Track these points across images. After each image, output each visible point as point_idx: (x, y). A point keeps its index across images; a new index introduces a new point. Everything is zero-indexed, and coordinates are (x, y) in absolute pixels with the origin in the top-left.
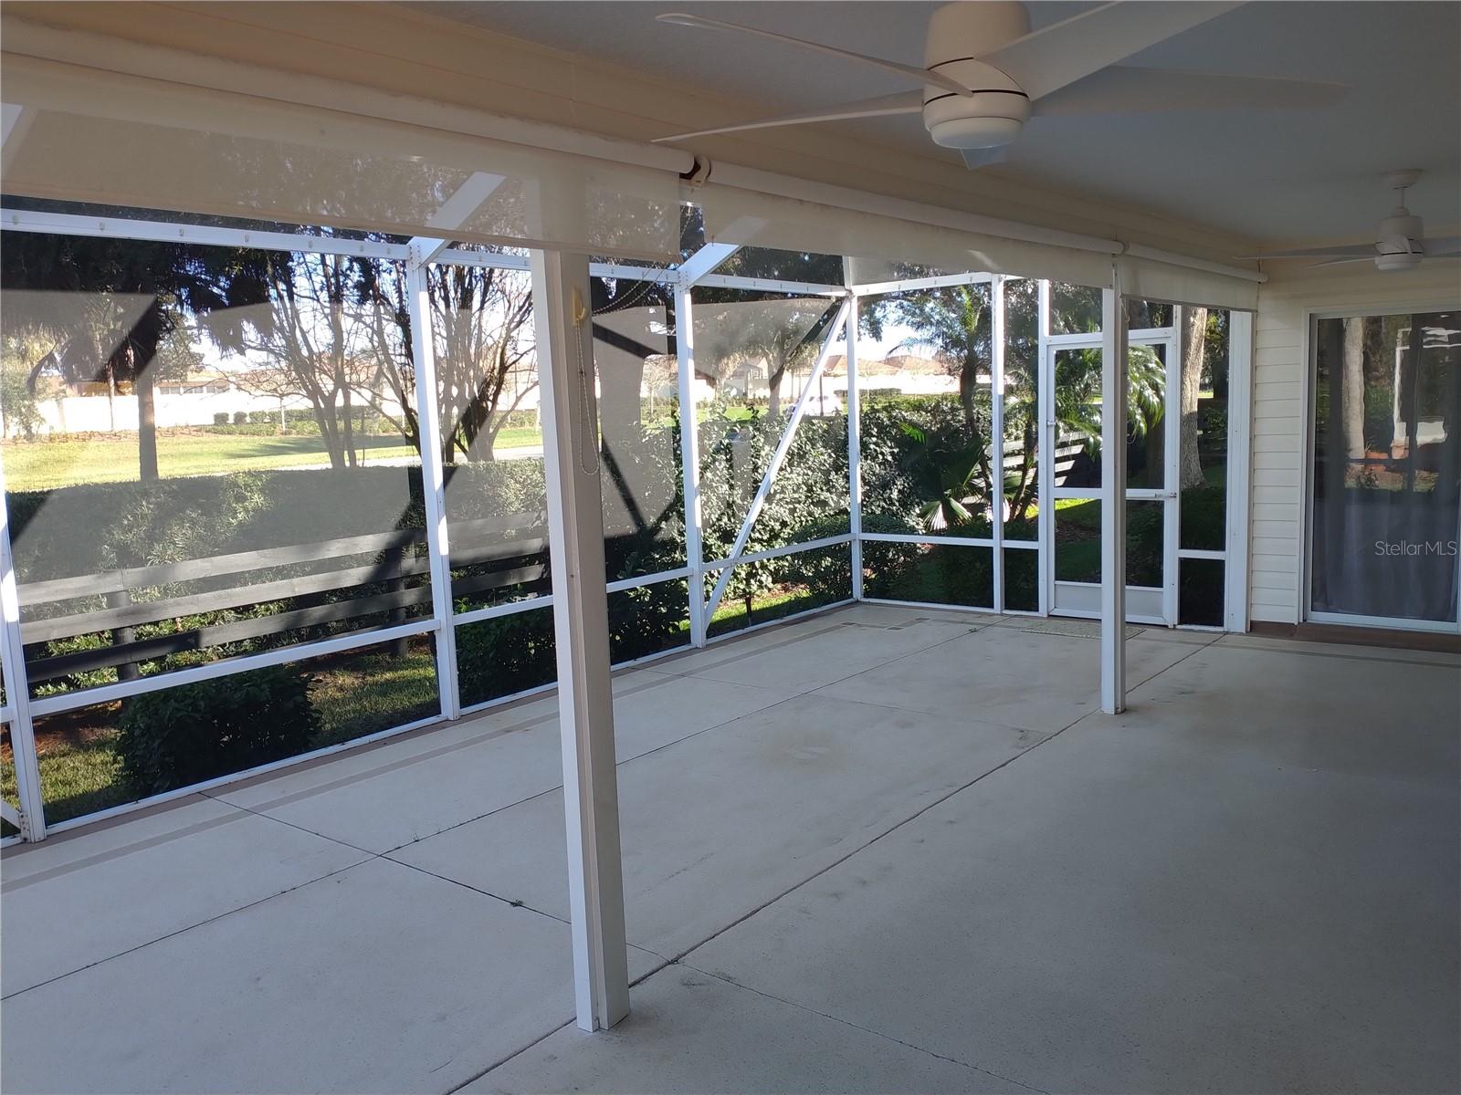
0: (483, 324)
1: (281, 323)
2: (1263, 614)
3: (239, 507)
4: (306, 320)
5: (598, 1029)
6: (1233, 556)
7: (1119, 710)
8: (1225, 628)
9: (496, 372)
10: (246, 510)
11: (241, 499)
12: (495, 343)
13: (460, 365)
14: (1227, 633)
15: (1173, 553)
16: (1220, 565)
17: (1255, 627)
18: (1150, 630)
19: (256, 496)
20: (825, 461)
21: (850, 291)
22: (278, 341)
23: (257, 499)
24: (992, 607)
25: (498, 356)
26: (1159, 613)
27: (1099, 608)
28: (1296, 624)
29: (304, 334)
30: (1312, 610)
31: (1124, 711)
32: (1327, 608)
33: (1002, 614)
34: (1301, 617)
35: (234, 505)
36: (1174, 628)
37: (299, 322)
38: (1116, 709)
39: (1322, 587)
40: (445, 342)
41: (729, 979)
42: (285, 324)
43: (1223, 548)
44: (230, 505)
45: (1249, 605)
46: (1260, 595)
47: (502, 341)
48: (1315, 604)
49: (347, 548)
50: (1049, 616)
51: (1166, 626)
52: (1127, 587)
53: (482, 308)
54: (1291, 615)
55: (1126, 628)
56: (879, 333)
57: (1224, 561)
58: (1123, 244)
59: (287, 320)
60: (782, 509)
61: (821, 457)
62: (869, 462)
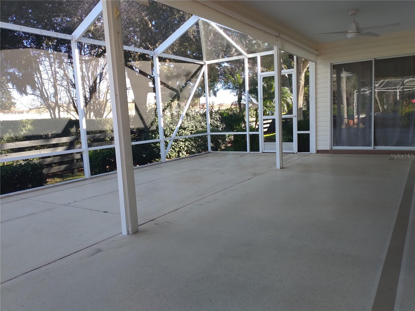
0: (100, 88)
1: (38, 86)
2: (320, 148)
3: (24, 129)
4: (46, 86)
5: (128, 234)
6: (312, 132)
7: (281, 168)
8: (310, 152)
9: (104, 102)
10: (26, 130)
11: (24, 126)
12: (104, 93)
13: (94, 100)
14: (311, 153)
15: (296, 132)
16: (308, 135)
17: (318, 152)
18: (290, 154)
19: (29, 126)
20: (200, 119)
21: (205, 63)
22: (38, 92)
23: (29, 127)
24: (247, 151)
25: (105, 97)
26: (292, 149)
27: (275, 149)
28: (329, 150)
29: (45, 90)
30: (333, 146)
31: (283, 168)
32: (337, 145)
33: (249, 153)
34: (330, 147)
35: (22, 128)
36: (297, 153)
37: (44, 86)
38: (280, 167)
39: (336, 140)
40: (89, 93)
41: (169, 223)
42: (40, 86)
43: (309, 130)
44: (20, 128)
45: (316, 146)
46: (319, 143)
47: (106, 93)
48: (334, 144)
49: (57, 141)
50: (263, 152)
51: (294, 153)
52: (283, 143)
53: (100, 83)
54: (328, 148)
55: (282, 154)
56: (216, 95)
57: (309, 134)
58: (279, 33)
59: (40, 85)
60: (188, 133)
61: (199, 118)
62: (213, 120)
